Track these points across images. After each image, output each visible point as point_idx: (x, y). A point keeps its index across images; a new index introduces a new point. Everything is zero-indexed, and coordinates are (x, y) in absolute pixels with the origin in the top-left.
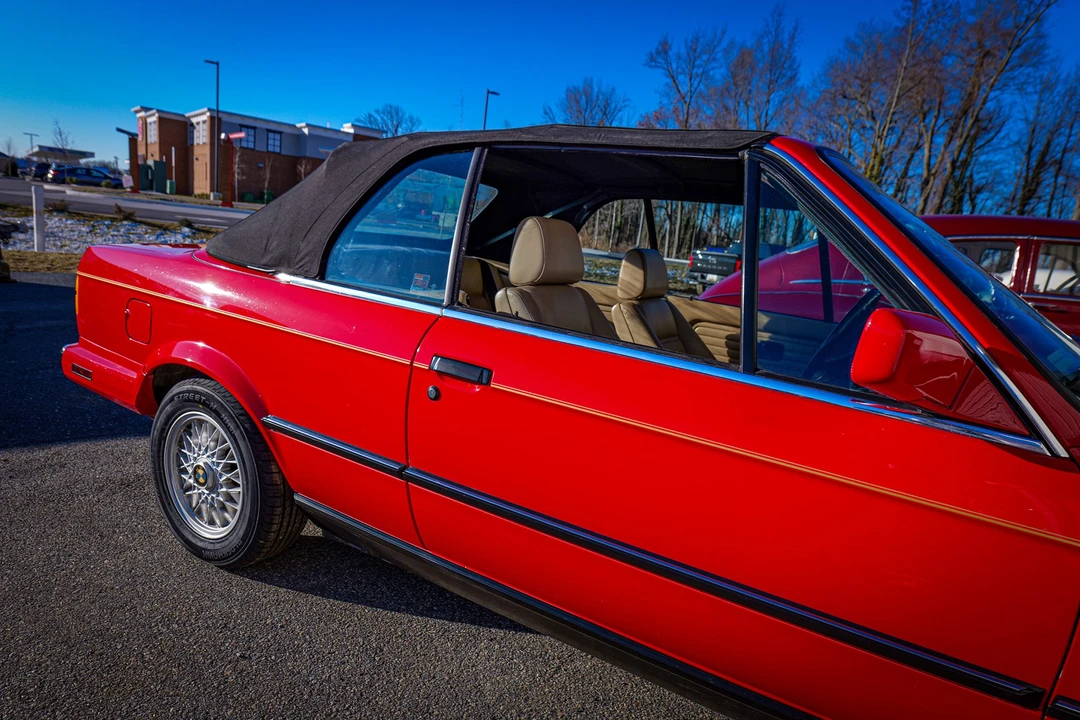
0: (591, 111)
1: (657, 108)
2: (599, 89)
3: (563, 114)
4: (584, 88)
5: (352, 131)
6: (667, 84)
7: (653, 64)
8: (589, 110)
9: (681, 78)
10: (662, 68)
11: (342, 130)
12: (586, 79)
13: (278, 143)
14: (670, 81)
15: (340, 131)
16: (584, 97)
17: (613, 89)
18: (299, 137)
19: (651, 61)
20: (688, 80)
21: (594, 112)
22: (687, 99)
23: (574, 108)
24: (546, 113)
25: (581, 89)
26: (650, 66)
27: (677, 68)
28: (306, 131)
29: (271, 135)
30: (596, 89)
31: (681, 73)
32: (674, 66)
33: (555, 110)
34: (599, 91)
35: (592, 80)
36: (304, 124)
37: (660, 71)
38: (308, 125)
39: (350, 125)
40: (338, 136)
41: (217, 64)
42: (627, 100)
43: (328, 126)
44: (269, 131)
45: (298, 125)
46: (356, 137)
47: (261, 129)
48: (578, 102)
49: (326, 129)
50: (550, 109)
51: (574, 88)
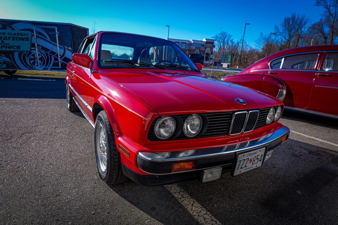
0: (294, 25)
1: (318, 21)
2: (298, 16)
3: (282, 28)
4: (292, 18)
5: (205, 41)
6: (325, 12)
7: (319, 4)
8: (293, 25)
9: (332, 8)
10: (323, 5)
11: (203, 41)
12: (293, 14)
13: (185, 46)
14: (326, 10)
15: (202, 41)
16: (291, 21)
17: (304, 16)
18: (190, 44)
19: (318, 3)
20: (335, 8)
21: (295, 26)
22: (334, 16)
23: (287, 25)
24: (276, 28)
25: (291, 18)
26: (317, 5)
27: (330, 5)
28: (192, 42)
29: (183, 44)
30: (297, 17)
31: (331, 6)
32: (328, 4)
33: (279, 27)
34: (298, 18)
35: (295, 14)
36: (192, 40)
37: (322, 7)
38: (193, 40)
39: (205, 39)
40: (202, 43)
41: (169, 26)
42: (309, 19)
43: (199, 40)
44: (182, 43)
45: (190, 41)
46: (207, 42)
47: (180, 43)
48: (289, 23)
49: (198, 41)
50: (277, 26)
51: (288, 18)
